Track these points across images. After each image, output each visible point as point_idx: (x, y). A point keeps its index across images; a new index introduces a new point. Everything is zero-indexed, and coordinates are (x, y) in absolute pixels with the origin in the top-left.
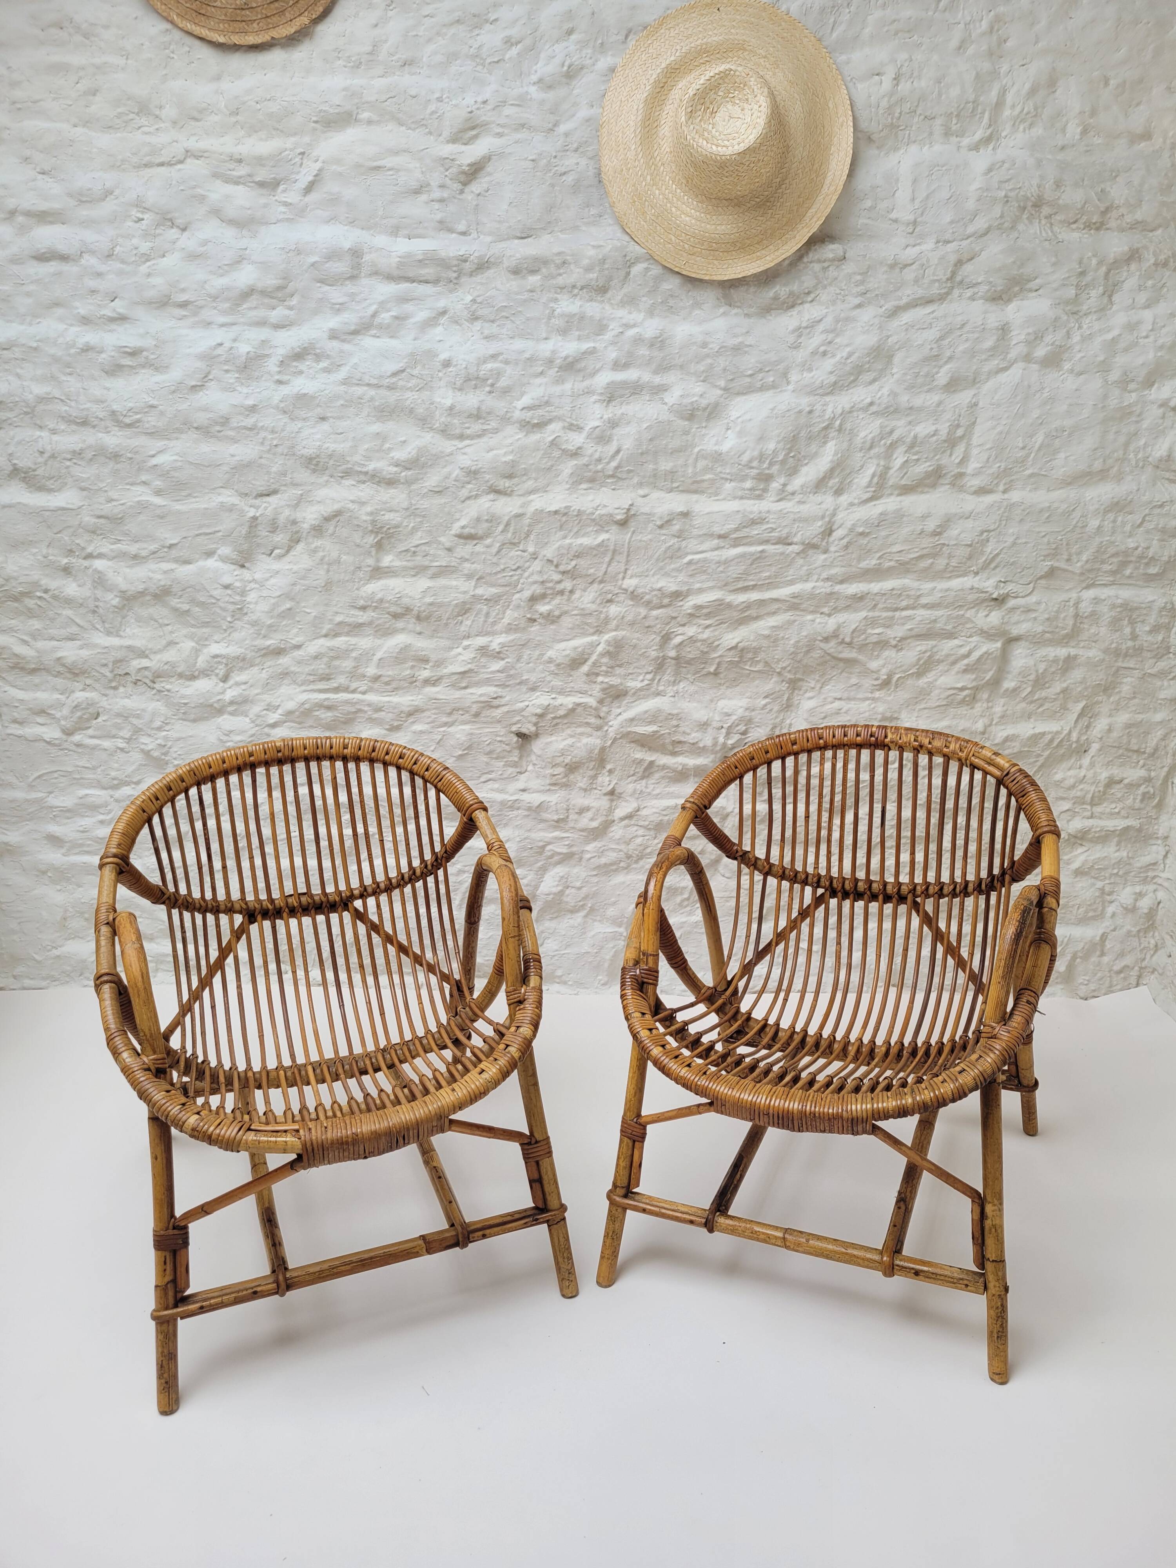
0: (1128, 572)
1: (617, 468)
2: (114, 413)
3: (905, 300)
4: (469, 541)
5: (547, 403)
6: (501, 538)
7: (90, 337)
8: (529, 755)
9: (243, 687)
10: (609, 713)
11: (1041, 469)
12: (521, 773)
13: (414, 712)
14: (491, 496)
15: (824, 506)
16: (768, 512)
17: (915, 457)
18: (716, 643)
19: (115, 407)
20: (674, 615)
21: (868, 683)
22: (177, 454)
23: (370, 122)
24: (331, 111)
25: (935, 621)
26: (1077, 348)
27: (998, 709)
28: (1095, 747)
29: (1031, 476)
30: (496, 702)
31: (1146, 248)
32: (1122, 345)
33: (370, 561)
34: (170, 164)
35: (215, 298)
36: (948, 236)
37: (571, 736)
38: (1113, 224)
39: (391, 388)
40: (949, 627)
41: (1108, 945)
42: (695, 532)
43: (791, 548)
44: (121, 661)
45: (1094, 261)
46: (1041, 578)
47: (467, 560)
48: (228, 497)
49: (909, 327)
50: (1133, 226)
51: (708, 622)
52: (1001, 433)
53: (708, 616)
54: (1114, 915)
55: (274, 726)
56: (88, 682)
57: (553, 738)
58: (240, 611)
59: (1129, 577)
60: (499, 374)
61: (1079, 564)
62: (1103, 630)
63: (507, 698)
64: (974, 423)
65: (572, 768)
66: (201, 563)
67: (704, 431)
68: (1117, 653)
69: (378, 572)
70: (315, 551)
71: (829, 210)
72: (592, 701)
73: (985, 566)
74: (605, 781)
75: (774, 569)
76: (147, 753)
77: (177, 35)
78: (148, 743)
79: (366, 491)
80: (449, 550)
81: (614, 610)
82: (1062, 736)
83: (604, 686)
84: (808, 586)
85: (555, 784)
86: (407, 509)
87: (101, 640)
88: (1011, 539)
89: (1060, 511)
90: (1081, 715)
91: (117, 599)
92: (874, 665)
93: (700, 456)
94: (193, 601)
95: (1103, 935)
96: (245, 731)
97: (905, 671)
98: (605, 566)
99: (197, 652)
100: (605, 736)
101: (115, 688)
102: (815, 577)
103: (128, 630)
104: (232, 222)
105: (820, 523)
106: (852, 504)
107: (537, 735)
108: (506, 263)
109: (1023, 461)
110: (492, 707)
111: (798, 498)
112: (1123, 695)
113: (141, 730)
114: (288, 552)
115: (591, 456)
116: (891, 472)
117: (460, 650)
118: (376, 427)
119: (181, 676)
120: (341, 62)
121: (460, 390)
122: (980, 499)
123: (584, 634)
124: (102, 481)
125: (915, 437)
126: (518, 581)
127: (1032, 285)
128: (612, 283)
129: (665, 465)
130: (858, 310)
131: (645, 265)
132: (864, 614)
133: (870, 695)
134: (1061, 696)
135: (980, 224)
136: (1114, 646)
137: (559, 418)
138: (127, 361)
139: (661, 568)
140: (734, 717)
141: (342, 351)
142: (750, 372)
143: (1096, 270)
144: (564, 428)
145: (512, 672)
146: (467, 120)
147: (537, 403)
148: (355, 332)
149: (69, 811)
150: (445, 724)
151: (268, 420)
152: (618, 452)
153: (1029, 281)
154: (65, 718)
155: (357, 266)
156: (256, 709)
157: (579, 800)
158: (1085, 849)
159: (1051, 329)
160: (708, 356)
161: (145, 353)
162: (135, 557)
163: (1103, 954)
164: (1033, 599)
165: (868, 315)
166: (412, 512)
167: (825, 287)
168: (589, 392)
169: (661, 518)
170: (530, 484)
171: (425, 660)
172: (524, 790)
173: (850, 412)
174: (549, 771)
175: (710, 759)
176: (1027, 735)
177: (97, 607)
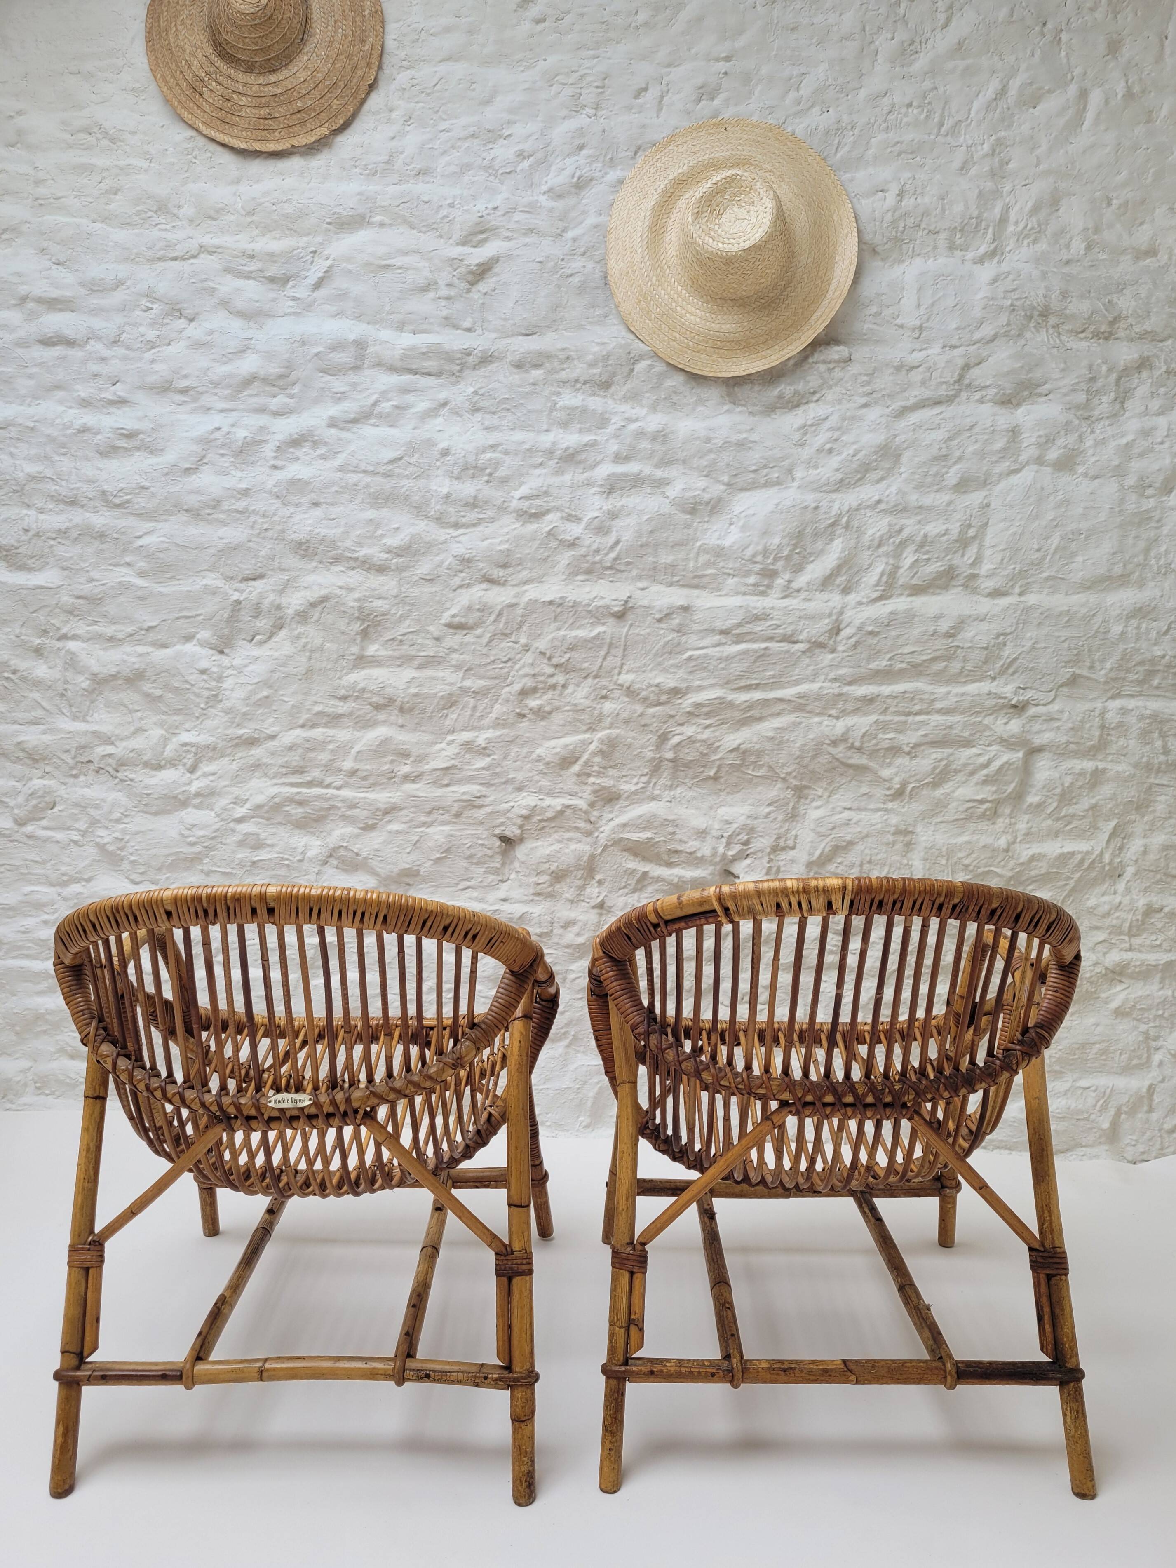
0: (1156, 682)
1: (615, 559)
2: (104, 493)
3: (912, 401)
4: (458, 631)
5: (546, 493)
6: (492, 628)
7: (88, 418)
8: (512, 862)
9: (211, 778)
10: (600, 817)
11: (1057, 571)
12: (502, 881)
13: (391, 810)
14: (484, 586)
15: (830, 604)
16: (773, 608)
17: (926, 557)
18: (717, 744)
19: (105, 487)
20: (672, 713)
21: (879, 792)
22: (165, 536)
23: (382, 225)
24: (345, 213)
25: (951, 727)
26: (1091, 452)
27: (1022, 826)
28: (1130, 871)
29: (1048, 579)
30: (479, 802)
31: (1158, 357)
32: (1136, 450)
33: (355, 649)
34: (183, 259)
35: (216, 385)
36: (954, 342)
37: (559, 842)
38: (1122, 334)
39: (387, 475)
40: (966, 734)
41: (1157, 1099)
42: (696, 627)
43: (796, 647)
44: (84, 747)
45: (1104, 368)
46: (1062, 686)
47: (455, 650)
48: (212, 580)
49: (917, 427)
50: (1142, 336)
51: (708, 722)
52: (1015, 534)
53: (708, 715)
54: (1161, 1063)
55: (240, 820)
56: (48, 769)
57: (539, 843)
58: (215, 698)
59: (1157, 688)
60: (498, 464)
61: (1103, 672)
62: (1132, 743)
63: (491, 798)
64: (987, 524)
65: (558, 877)
66: (179, 647)
67: (706, 526)
68: (1149, 768)
69: (361, 661)
70: (298, 637)
71: (834, 313)
72: (582, 804)
73: (1003, 671)
74: (594, 892)
75: (778, 668)
76: (101, 847)
77: (201, 141)
78: (104, 835)
79: (355, 578)
80: (437, 639)
81: (608, 707)
82: (1093, 857)
83: (596, 787)
84: (815, 686)
85: (539, 894)
86: (396, 597)
87: (66, 724)
88: (1030, 644)
89: (1080, 615)
90: (1113, 834)
91: (88, 682)
92: (886, 773)
93: (701, 550)
94: (167, 687)
95: (1150, 1086)
96: (210, 826)
97: (919, 781)
98: (600, 660)
99: (165, 740)
100: (595, 843)
101: (75, 776)
102: (822, 677)
103: (95, 715)
104: (241, 314)
105: (827, 621)
106: (860, 603)
107: (521, 840)
108: (510, 358)
109: (1039, 564)
110: (475, 807)
111: (803, 595)
112: (1158, 814)
113: (98, 821)
114: (270, 638)
115: (589, 547)
116: (901, 571)
117: (443, 745)
118: (371, 514)
119: (146, 764)
120: (357, 170)
121: (457, 478)
122: (996, 601)
123: (576, 732)
124: (85, 561)
125: (926, 536)
126: (509, 672)
127: (1039, 390)
128: (616, 379)
129: (666, 558)
130: (864, 410)
131: (649, 362)
132: (874, 717)
133: (882, 806)
134: (1090, 813)
135: (987, 331)
136: (1144, 760)
137: (557, 509)
138: (123, 443)
139: (659, 664)
140: (735, 826)
141: (340, 439)
142: (754, 468)
143: (1107, 377)
144: (562, 518)
145: (498, 770)
146: (478, 224)
147: (535, 492)
148: (355, 421)
149: (11, 909)
150: (424, 824)
151: (260, 504)
152: (617, 543)
153: (1039, 386)
154: (19, 806)
155: (361, 358)
156: (223, 802)
157: (565, 913)
158: (1124, 986)
159: (1062, 433)
160: (711, 451)
161: (141, 436)
162: (111, 639)
163: (1151, 1110)
164: (1055, 707)
165: (874, 414)
166: (400, 599)
167: (830, 387)
168: (589, 484)
169: (660, 611)
170: (524, 574)
171: (406, 755)
172: (505, 900)
173: (857, 510)
174: (534, 879)
175: (709, 871)
176: (1055, 855)
177: (65, 690)
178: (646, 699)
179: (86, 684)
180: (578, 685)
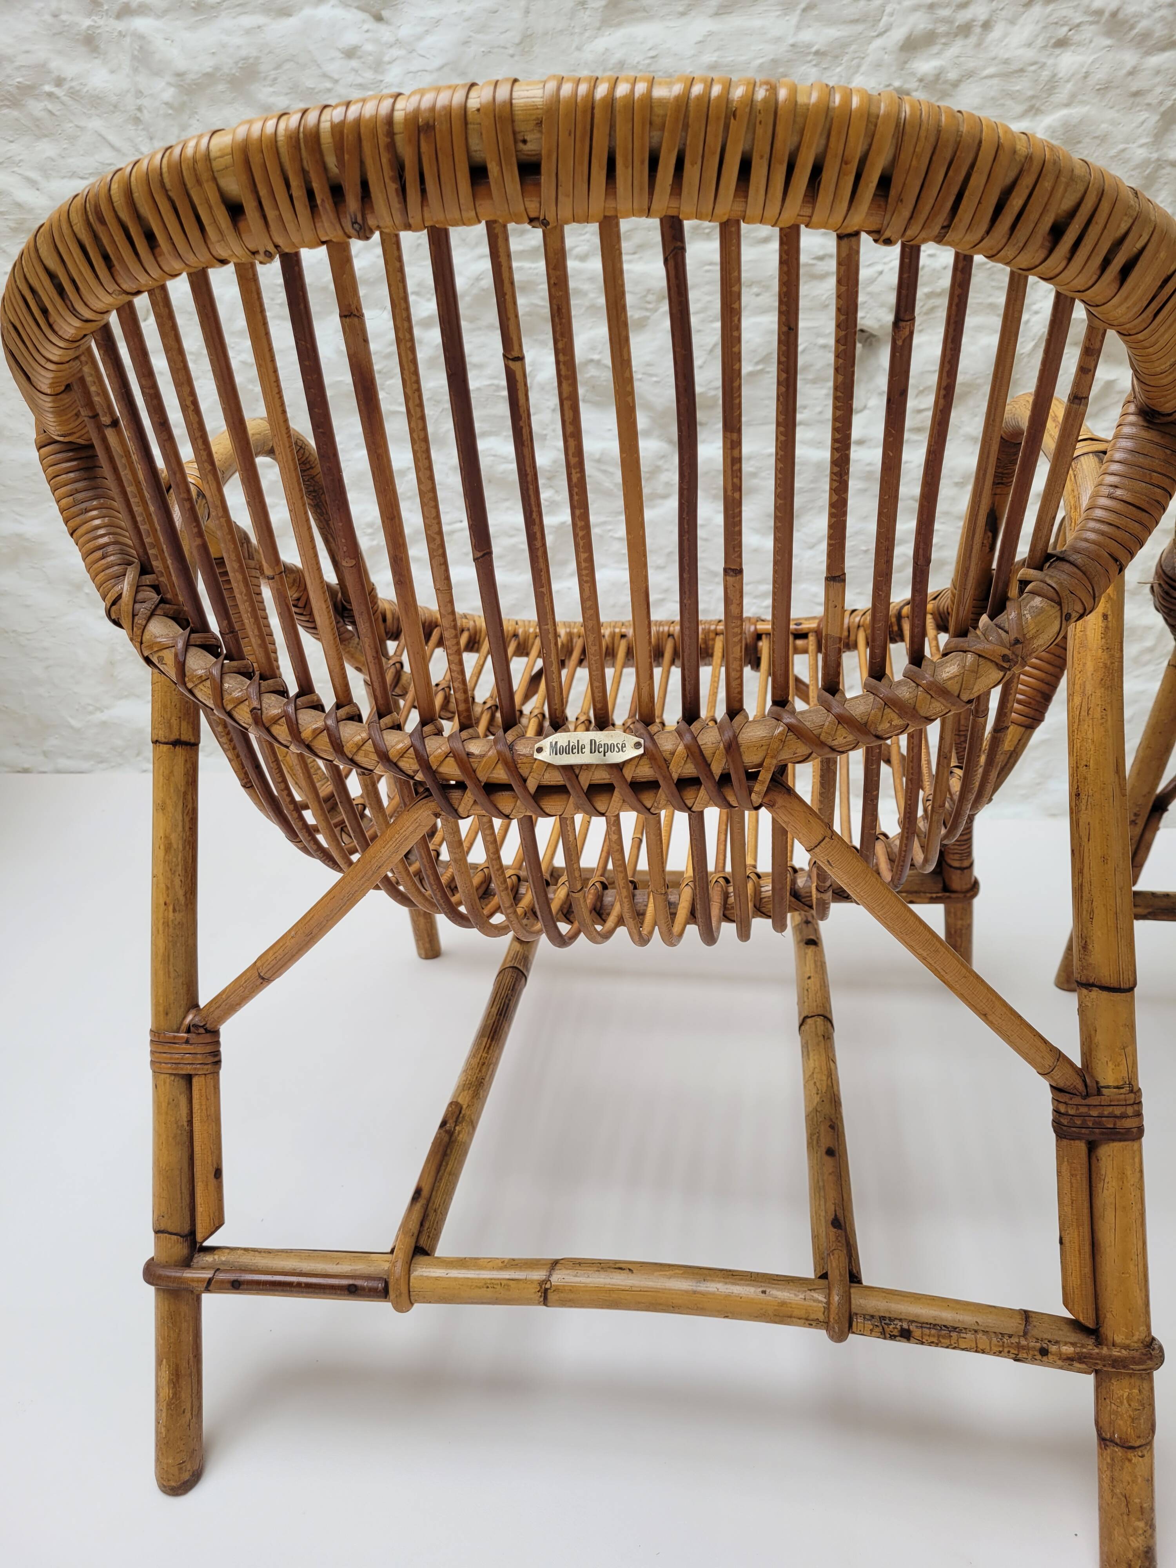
177: (140, 109)
178: (1146, 36)
179: (169, 94)
180: (1012, 22)
